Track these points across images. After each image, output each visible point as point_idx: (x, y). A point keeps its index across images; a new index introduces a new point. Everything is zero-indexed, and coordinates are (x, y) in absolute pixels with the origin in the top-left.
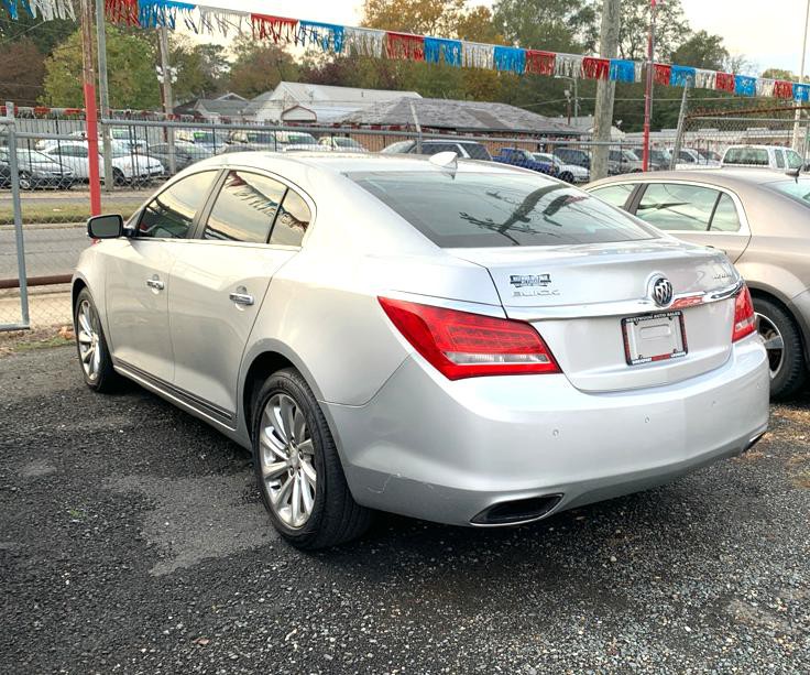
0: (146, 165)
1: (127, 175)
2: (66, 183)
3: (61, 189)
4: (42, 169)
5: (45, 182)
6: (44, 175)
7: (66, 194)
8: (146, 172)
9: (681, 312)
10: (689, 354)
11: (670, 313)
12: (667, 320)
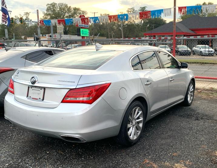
9: (44, 88)
10: (44, 101)
11: (41, 88)
12: (40, 89)
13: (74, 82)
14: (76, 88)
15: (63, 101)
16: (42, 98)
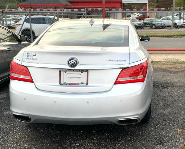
0: (183, 22)
1: (178, 25)
2: (163, 26)
3: (162, 28)
4: (158, 23)
5: (158, 26)
6: (158, 25)
7: (162, 30)
8: (182, 24)
9: (87, 71)
10: (88, 85)
11: (82, 71)
12: (80, 73)
13: (125, 61)
14: (129, 67)
15: (117, 83)
16: (86, 82)
